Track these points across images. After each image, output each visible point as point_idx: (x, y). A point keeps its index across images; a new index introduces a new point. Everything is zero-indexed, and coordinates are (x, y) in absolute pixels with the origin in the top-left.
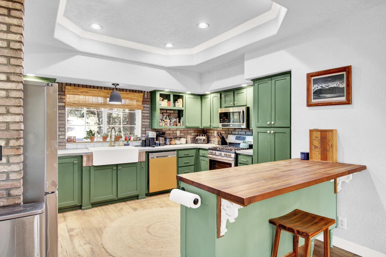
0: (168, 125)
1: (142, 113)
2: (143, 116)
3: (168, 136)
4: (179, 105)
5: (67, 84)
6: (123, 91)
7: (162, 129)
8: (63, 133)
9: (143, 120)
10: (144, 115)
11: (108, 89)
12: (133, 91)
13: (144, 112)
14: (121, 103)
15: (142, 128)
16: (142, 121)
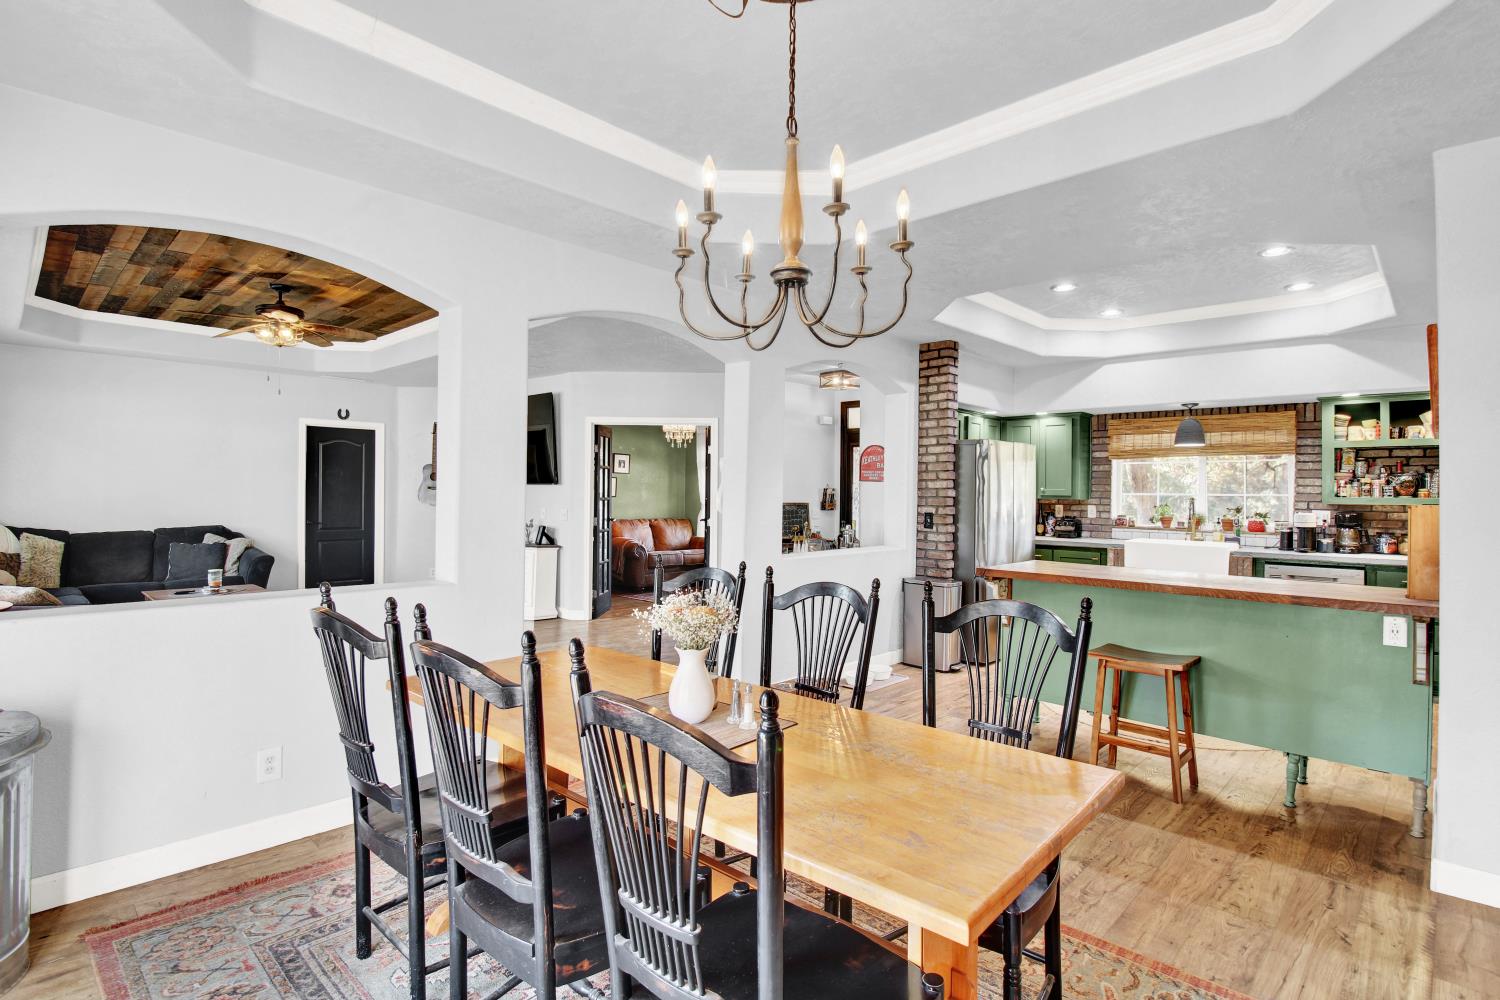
0: (1377, 493)
1: (1298, 462)
2: (1299, 470)
3: (1400, 528)
4: (1419, 433)
5: (1113, 416)
6: (1238, 412)
7: (1372, 506)
8: (1106, 508)
9: (1301, 481)
10: (1301, 466)
11: (1200, 412)
12: (1268, 408)
13: (1302, 458)
14: (1203, 445)
15: (1296, 501)
16: (1296, 482)
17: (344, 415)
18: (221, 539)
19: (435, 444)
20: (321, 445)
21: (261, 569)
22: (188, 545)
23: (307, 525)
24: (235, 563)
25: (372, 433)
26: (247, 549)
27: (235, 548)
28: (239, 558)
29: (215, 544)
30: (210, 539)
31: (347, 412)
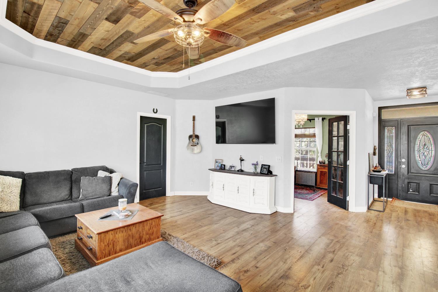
17: (155, 111)
18: (107, 174)
19: (194, 126)
20: (146, 125)
21: (133, 191)
22: (91, 178)
23: (140, 163)
24: (117, 187)
25: (166, 120)
26: (121, 179)
27: (116, 178)
28: (118, 184)
29: (105, 177)
30: (102, 174)
31: (157, 109)
